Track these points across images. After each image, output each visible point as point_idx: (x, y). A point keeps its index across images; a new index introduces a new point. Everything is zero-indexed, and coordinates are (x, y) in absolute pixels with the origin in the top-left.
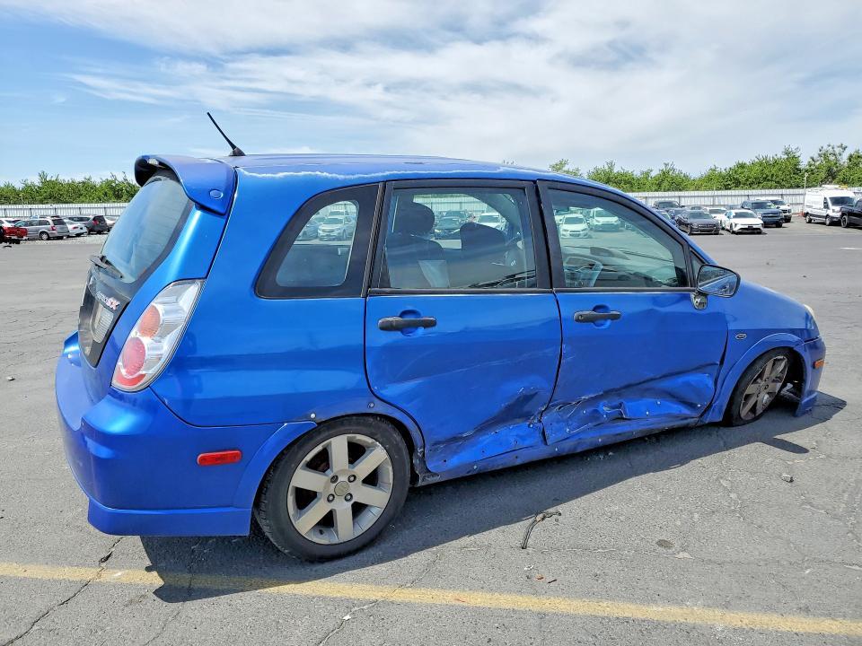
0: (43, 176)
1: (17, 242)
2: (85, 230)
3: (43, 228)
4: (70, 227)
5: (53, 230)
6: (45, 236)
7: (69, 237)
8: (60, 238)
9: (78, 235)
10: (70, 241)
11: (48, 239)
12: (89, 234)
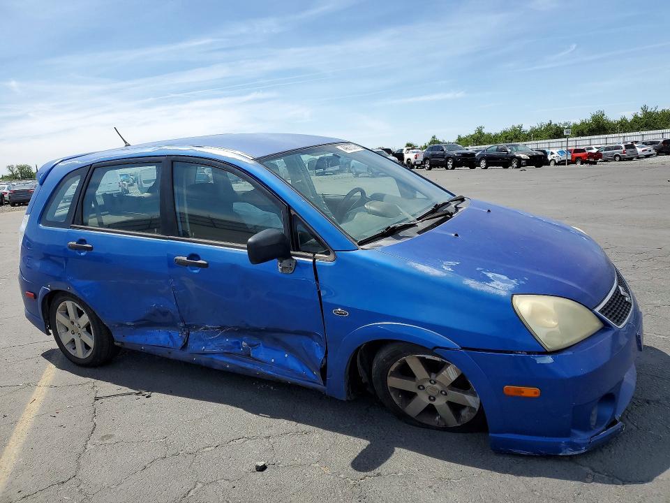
0: (644, 109)
1: (595, 163)
2: (653, 152)
3: (617, 152)
4: (639, 150)
5: (624, 153)
6: (618, 158)
7: (638, 158)
8: (631, 159)
9: (647, 156)
10: (638, 162)
11: (620, 161)
12: (658, 155)
